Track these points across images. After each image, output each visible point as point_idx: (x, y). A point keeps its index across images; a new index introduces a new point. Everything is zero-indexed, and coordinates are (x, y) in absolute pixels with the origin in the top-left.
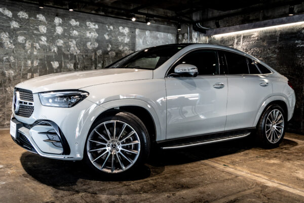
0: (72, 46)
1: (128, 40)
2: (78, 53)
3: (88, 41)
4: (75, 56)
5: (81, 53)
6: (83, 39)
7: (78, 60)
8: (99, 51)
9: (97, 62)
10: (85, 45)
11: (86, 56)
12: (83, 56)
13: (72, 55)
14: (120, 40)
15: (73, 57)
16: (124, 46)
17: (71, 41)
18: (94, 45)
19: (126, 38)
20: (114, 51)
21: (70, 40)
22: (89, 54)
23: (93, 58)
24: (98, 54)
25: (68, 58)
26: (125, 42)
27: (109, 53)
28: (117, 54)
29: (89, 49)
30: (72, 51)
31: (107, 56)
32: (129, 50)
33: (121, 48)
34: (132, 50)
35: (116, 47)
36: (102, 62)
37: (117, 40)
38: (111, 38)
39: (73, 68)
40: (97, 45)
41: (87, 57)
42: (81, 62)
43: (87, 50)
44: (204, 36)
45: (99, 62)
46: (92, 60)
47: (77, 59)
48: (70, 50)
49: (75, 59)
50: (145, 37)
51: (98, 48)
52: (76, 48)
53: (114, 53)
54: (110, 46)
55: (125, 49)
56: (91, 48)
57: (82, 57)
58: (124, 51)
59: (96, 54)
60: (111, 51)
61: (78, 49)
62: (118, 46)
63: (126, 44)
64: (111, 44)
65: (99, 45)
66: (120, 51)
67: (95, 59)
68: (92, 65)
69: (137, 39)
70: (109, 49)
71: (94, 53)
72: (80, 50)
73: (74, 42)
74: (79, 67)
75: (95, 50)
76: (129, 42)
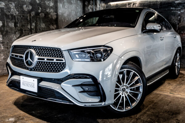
0: (12, 7)
1: (53, 4)
2: (17, 14)
3: (24, 4)
4: (15, 16)
5: (19, 14)
6: (20, 2)
7: (18, 20)
8: (32, 12)
9: (32, 22)
10: (22, 7)
11: (23, 16)
12: (21, 16)
13: (12, 15)
14: (47, 4)
15: (13, 17)
16: (50, 9)
17: (11, 4)
18: (29, 7)
19: (51, 3)
20: (43, 12)
21: (10, 2)
22: (25, 15)
23: (29, 18)
24: (32, 15)
25: (9, 18)
26: (51, 6)
27: (40, 15)
28: (45, 15)
29: (25, 11)
30: (12, 12)
31: (39, 17)
32: (54, 12)
33: (48, 10)
34: (56, 13)
35: (44, 9)
36: (35, 21)
37: (45, 4)
38: (40, 2)
39: (14, 27)
40: (31, 8)
41: (24, 18)
42: (19, 21)
43: (23, 12)
44: (103, 3)
45: (33, 22)
46: (28, 20)
47: (16, 19)
48: (10, 11)
49: (15, 19)
50: (64, 2)
51: (32, 10)
52: (15, 10)
53: (43, 14)
54: (40, 8)
55: (50, 11)
56: (26, 10)
57: (20, 18)
58: (50, 12)
59: (30, 15)
60: (41, 12)
61: (17, 10)
62: (46, 9)
63: (51, 7)
64: (41, 7)
65: (32, 7)
66: (47, 13)
67: (30, 19)
68: (28, 24)
69: (58, 4)
70: (40, 11)
71: (29, 14)
72: (18, 11)
73: (14, 4)
74: (18, 25)
75: (30, 12)
76: (53, 5)
